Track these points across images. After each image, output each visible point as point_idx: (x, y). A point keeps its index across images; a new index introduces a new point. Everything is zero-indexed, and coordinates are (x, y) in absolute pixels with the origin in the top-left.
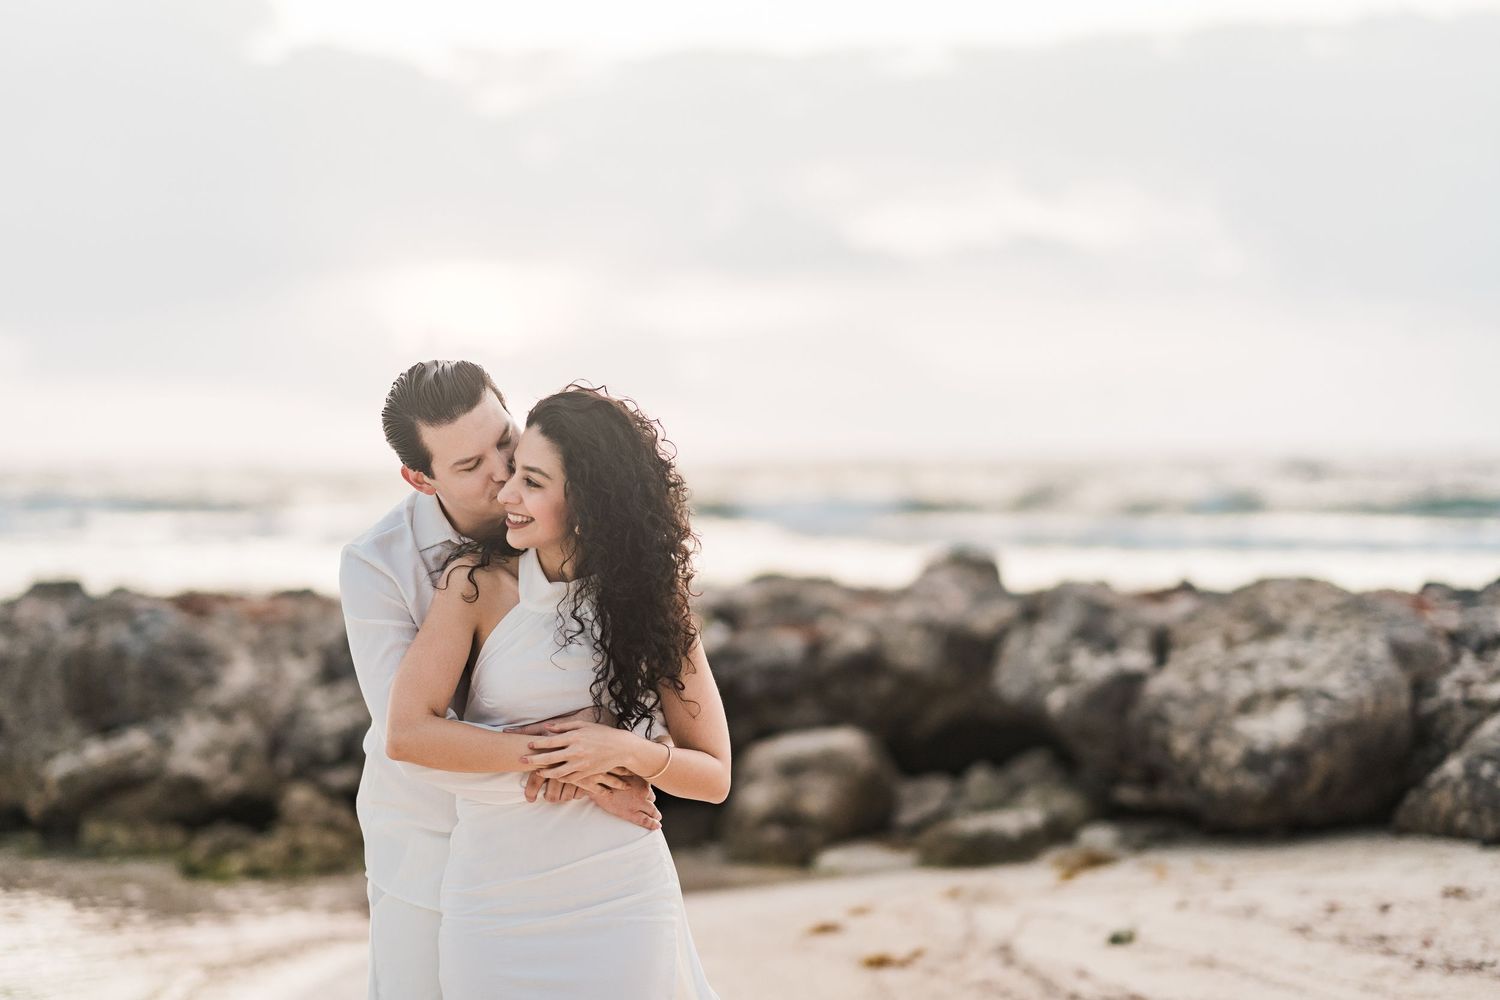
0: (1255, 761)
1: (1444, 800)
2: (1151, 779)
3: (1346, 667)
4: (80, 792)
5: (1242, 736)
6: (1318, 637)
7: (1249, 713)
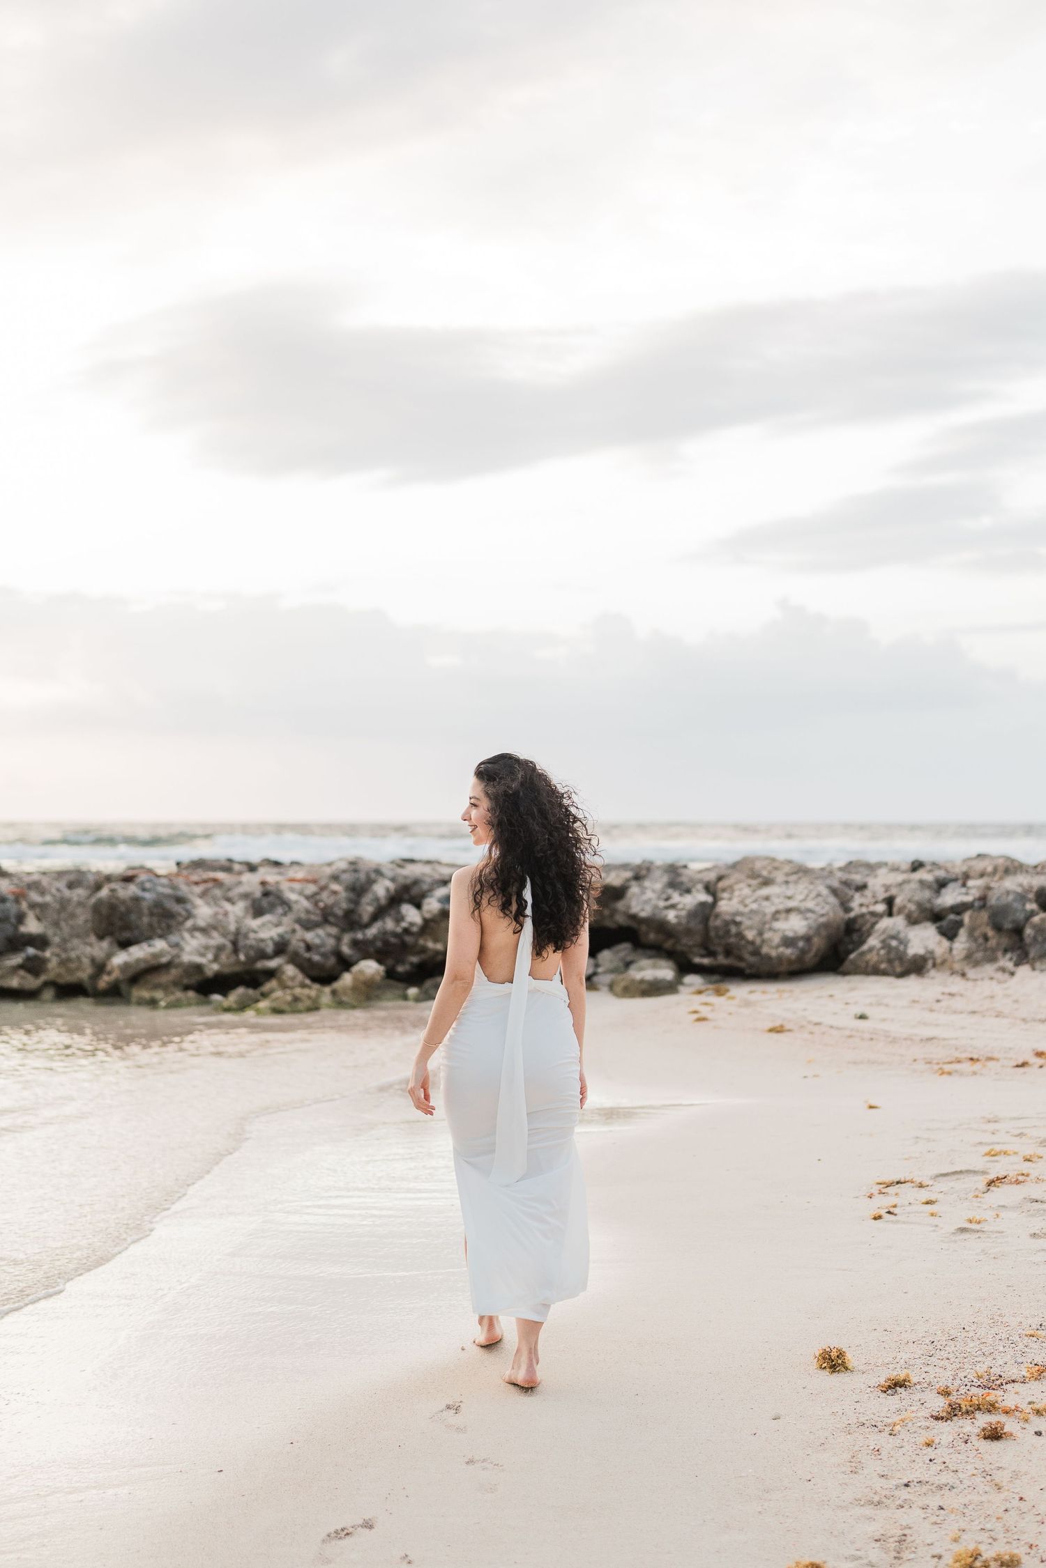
0: (788, 942)
1: (873, 958)
2: (711, 954)
3: (813, 899)
4: (130, 973)
5: (779, 930)
6: (791, 886)
7: (777, 920)
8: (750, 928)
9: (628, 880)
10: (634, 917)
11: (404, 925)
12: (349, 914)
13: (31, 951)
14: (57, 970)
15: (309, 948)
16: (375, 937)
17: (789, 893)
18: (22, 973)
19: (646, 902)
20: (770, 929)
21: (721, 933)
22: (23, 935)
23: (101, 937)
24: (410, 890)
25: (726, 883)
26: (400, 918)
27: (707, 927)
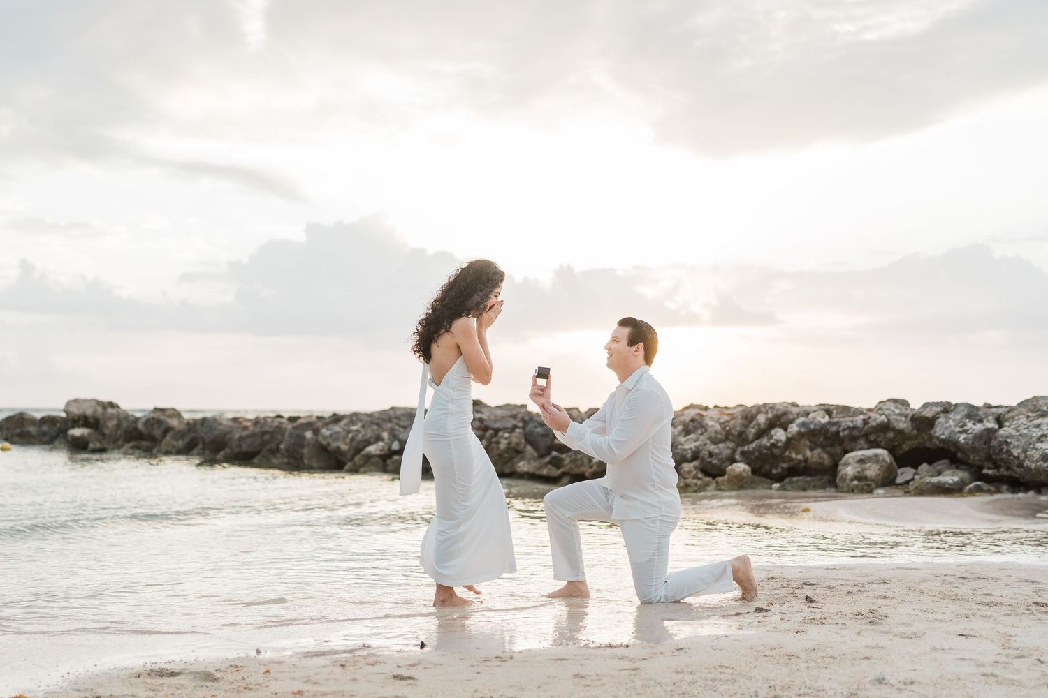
2: (997, 467)
7: (1041, 442)
9: (938, 413)
10: (938, 438)
11: (772, 441)
12: (741, 434)
13: (554, 453)
14: (569, 466)
15: (711, 455)
16: (754, 450)
18: (549, 466)
19: (946, 428)
21: (997, 451)
22: (556, 445)
24: (780, 418)
25: (1010, 415)
26: (771, 437)
27: (989, 447)
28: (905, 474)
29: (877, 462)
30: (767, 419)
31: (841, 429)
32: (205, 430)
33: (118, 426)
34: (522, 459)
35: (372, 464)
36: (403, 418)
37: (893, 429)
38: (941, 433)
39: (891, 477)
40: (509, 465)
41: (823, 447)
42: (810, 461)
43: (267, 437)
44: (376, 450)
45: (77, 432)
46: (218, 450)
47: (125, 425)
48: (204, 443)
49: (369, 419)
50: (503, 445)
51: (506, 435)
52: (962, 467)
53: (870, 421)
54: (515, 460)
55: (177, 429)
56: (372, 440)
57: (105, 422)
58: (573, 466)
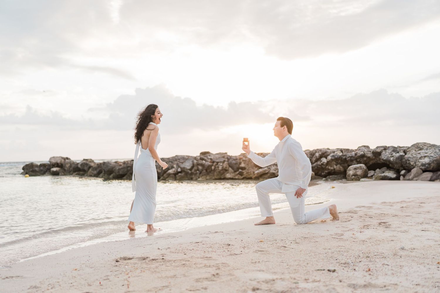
3: (433, 153)
4: (259, 175)
5: (421, 162)
6: (428, 150)
7: (421, 159)
8: (412, 161)
9: (382, 150)
10: (383, 159)
11: (322, 163)
13: (240, 170)
14: (246, 175)
16: (316, 166)
17: (427, 152)
18: (238, 175)
19: (386, 156)
20: (418, 162)
21: (405, 163)
22: (240, 167)
23: (256, 167)
24: (324, 154)
25: (409, 150)
26: (321, 161)
27: (402, 162)
28: (371, 173)
29: (361, 169)
30: (319, 154)
31: (347, 157)
32: (105, 167)
33: (70, 166)
34: (228, 173)
35: (171, 177)
36: (181, 159)
37: (366, 157)
38: (384, 157)
39: (366, 174)
40: (223, 175)
41: (340, 164)
42: (336, 170)
43: (129, 168)
44: (172, 172)
45: (54, 169)
46: (110, 174)
47: (73, 166)
48: (105, 171)
49: (168, 160)
50: (220, 168)
51: (221, 164)
52: (392, 169)
53: (357, 154)
54: (225, 173)
55: (94, 167)
56: (170, 168)
57: (65, 165)
58: (247, 175)
